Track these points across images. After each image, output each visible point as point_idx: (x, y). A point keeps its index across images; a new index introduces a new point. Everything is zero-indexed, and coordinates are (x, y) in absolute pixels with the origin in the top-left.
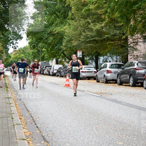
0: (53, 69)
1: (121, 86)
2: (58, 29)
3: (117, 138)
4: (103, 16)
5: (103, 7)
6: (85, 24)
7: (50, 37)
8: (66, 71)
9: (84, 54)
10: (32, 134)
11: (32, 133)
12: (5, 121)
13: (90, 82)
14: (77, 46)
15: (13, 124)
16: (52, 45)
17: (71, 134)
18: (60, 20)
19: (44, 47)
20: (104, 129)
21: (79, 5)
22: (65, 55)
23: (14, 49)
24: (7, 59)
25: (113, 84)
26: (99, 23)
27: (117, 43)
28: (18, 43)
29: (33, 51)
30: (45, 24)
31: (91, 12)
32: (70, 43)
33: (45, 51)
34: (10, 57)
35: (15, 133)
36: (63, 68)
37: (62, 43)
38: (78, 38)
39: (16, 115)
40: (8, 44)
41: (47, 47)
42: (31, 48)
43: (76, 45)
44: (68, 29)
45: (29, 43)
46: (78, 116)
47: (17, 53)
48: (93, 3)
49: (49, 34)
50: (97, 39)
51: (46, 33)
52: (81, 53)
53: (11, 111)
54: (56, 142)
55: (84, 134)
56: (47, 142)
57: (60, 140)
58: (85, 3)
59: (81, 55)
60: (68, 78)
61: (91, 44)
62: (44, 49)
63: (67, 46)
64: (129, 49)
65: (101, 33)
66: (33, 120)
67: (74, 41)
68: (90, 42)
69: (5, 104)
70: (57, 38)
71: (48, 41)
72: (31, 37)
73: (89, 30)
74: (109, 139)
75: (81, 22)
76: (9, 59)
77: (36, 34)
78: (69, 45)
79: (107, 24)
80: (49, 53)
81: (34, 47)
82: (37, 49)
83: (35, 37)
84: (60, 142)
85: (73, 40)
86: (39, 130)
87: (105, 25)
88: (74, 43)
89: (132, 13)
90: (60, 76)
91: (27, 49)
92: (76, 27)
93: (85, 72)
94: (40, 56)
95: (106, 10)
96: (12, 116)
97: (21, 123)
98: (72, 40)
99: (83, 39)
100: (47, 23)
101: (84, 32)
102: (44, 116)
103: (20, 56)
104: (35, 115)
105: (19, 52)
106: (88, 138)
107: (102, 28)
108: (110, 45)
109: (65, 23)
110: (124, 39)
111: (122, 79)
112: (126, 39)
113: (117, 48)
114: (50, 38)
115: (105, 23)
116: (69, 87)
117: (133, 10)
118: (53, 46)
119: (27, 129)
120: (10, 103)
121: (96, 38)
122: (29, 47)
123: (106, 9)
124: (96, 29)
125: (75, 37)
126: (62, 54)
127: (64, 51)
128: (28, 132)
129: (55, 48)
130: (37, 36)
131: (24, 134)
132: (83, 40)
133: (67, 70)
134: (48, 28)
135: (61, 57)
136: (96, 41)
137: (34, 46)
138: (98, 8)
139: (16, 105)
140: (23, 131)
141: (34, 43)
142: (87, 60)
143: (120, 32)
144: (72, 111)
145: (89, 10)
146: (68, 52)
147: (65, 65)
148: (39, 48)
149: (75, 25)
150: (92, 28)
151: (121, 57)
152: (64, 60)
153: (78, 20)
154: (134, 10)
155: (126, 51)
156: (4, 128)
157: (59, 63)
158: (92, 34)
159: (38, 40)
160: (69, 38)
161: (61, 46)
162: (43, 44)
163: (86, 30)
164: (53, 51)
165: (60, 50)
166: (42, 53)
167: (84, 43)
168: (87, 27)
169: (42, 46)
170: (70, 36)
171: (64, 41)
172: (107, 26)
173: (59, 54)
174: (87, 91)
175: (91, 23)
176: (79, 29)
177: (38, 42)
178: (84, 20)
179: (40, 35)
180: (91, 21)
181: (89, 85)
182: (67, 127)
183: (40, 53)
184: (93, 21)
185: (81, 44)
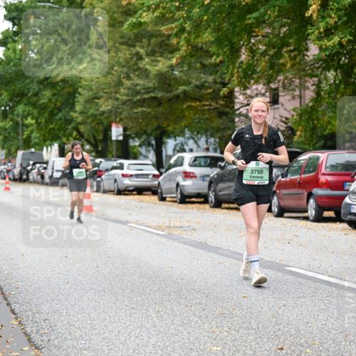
0: (53, 168)
1: (216, 210)
3: (209, 337)
4: (174, 41)
5: (173, 17)
6: (131, 58)
7: (44, 91)
9: (128, 133)
13: (143, 201)
14: (111, 111)
16: (50, 109)
17: (96, 329)
19: (28, 115)
20: (176, 315)
21: (117, 12)
22: (81, 135)
25: (198, 205)
26: (164, 58)
27: (207, 105)
29: (3, 123)
31: (145, 30)
32: (94, 105)
33: (32, 125)
37: (73, 105)
38: (113, 94)
41: (36, 115)
43: (108, 110)
46: (113, 283)
48: (149, 8)
49: (41, 82)
50: (159, 94)
51: (35, 81)
52: (121, 130)
54: (58, 347)
55: (128, 327)
56: (37, 348)
57: (69, 343)
58: (130, 7)
59: (120, 135)
60: (89, 190)
61: (145, 107)
62: (29, 121)
63: (86, 111)
64: (237, 119)
65: (168, 82)
66: (3, 294)
67: (103, 100)
68: (142, 102)
70: (62, 93)
71: (39, 100)
73: (141, 73)
74: (189, 339)
75: (119, 53)
77: (9, 82)
78: (91, 111)
79: (183, 58)
80: (42, 129)
81: (5, 115)
82: (12, 120)
83: (6, 90)
84: (69, 348)
85: (101, 97)
86: (16, 318)
87: (179, 61)
88: (103, 106)
89: (244, 32)
93: (131, 176)
94: (20, 137)
95: (181, 24)
98: (98, 98)
99: (126, 96)
101: (128, 78)
102: (29, 284)
104: (7, 281)
106: (137, 337)
107: (172, 67)
108: (192, 110)
110: (225, 97)
111: (221, 193)
112: (230, 97)
113: (207, 119)
114: (44, 93)
115: (178, 56)
117: (246, 27)
118: (52, 112)
121: (156, 92)
123: (180, 22)
124: (157, 71)
125: (106, 91)
126: (75, 133)
127: (78, 124)
129: (57, 117)
130: (13, 87)
135: (71, 138)
136: (157, 101)
137: (5, 110)
138: (162, 19)
141: (4, 104)
142: (135, 146)
143: (214, 79)
144: (99, 271)
145: (140, 24)
146: (89, 127)
148: (18, 116)
150: (146, 70)
151: (217, 140)
153: (113, 49)
154: (248, 26)
155: (230, 124)
158: (146, 84)
159: (15, 98)
160: (91, 93)
161: (73, 111)
162: (27, 107)
163: (134, 74)
164: (51, 123)
165: (71, 121)
166: (25, 128)
167: (127, 106)
168: (136, 67)
169: (26, 112)
170: (94, 87)
171: (79, 99)
172: (184, 63)
173: (68, 131)
174: (136, 222)
175: (144, 57)
176: (116, 71)
177: (16, 101)
178: (129, 49)
179: (19, 86)
180: (146, 51)
181: (141, 208)
182: (87, 312)
183: (20, 130)
184: (149, 52)
185: (120, 106)
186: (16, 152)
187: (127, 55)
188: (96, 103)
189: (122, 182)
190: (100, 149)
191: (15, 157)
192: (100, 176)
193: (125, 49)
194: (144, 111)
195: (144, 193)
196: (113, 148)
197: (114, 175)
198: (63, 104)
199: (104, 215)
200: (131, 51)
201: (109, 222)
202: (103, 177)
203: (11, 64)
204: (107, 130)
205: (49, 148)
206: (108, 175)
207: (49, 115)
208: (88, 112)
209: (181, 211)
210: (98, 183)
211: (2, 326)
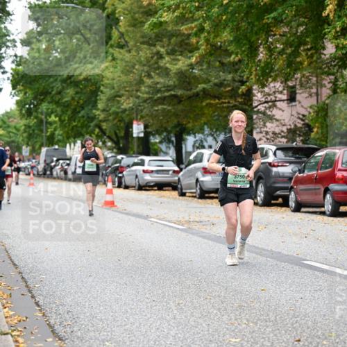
0: (76, 165)
3: (228, 329)
4: (194, 40)
5: (192, 17)
6: (152, 57)
7: (67, 89)
8: (106, 168)
9: (149, 130)
10: (24, 321)
11: (25, 319)
13: (164, 196)
14: (133, 109)
16: (72, 107)
17: (118, 321)
19: (52, 113)
20: (195, 308)
21: (138, 12)
22: (103, 132)
25: (216, 200)
26: (184, 57)
27: (225, 103)
29: (28, 121)
31: (166, 29)
32: (116, 103)
33: (55, 122)
37: (96, 102)
38: (134, 92)
41: (60, 113)
42: (22, 116)
43: (130, 107)
44: (112, 70)
45: (18, 103)
46: (134, 276)
48: (169, 8)
49: (64, 81)
50: (180, 92)
51: (59, 80)
52: (142, 127)
54: (81, 339)
55: (149, 319)
56: (60, 339)
57: (92, 334)
58: (151, 7)
59: (142, 132)
60: (110, 185)
61: (165, 105)
62: (53, 118)
63: (108, 109)
64: (255, 117)
65: (187, 80)
66: (27, 286)
67: (124, 98)
68: (163, 100)
70: (84, 91)
71: (62, 98)
72: (22, 88)
73: (161, 71)
74: (208, 331)
77: (34, 81)
78: (113, 109)
79: (202, 57)
80: (65, 126)
81: (29, 113)
82: (36, 117)
83: (31, 89)
84: (91, 339)
85: (123, 95)
86: (40, 310)
87: (198, 60)
88: (125, 104)
89: (262, 32)
91: (11, 117)
92: (130, 64)
93: (152, 171)
94: (44, 134)
95: (201, 24)
98: (120, 96)
99: (147, 94)
101: (149, 76)
102: (53, 277)
104: (31, 274)
106: (158, 329)
107: (192, 66)
108: (211, 107)
110: (243, 94)
112: (249, 94)
114: (68, 91)
115: (197, 55)
116: (114, 208)
117: (264, 26)
118: (75, 110)
119: (11, 309)
121: (176, 90)
122: (17, 113)
123: (199, 22)
124: (177, 69)
125: (127, 89)
126: (97, 130)
127: (101, 121)
128: (14, 315)
129: (80, 115)
130: (37, 86)
131: (5, 320)
132: (145, 96)
133: (109, 167)
135: (93, 135)
136: (178, 99)
137: (29, 109)
138: (182, 19)
140: (2, 314)
141: (29, 102)
142: (156, 143)
143: (233, 77)
144: (120, 264)
145: (161, 23)
146: (110, 125)
148: (42, 113)
149: (127, 59)
150: (167, 68)
152: (100, 143)
153: (135, 49)
154: (266, 26)
158: (167, 82)
159: (39, 97)
160: (113, 91)
161: (95, 109)
162: (51, 105)
163: (154, 72)
164: (75, 122)
165: (92, 119)
166: (48, 126)
167: (148, 104)
168: (156, 66)
169: (50, 110)
170: (115, 85)
171: (102, 97)
172: (203, 62)
173: (90, 128)
174: (157, 217)
175: (164, 56)
176: (136, 70)
177: (40, 99)
178: (150, 49)
179: (43, 84)
180: (166, 51)
181: (161, 203)
182: (109, 304)
183: (44, 128)
184: (169, 51)
185: (141, 104)
186: (40, 149)
187: (148, 54)
188: (118, 101)
189: (142, 177)
190: (121, 145)
191: (39, 154)
192: (121, 172)
193: (146, 49)
194: (165, 109)
195: (164, 189)
196: (135, 145)
197: (136, 170)
198: (85, 102)
199: (125, 210)
200: (152, 50)
201: (130, 217)
202: (124, 173)
204: (129, 126)
205: (72, 145)
206: (129, 171)
207: (72, 113)
208: (110, 109)
209: (199, 205)
210: (120, 178)
211: (27, 318)
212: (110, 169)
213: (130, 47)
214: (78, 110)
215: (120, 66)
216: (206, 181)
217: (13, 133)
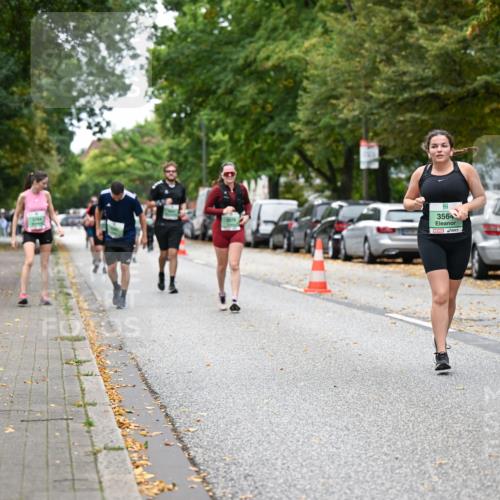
0: (259, 218)
2: (277, 52)
6: (394, 28)
7: (244, 85)
8: (312, 225)
9: (388, 157)
10: (169, 490)
11: (171, 486)
12: (57, 434)
13: (415, 275)
14: (360, 120)
15: (93, 445)
16: (253, 117)
17: (333, 493)
18: (288, 12)
19: (217, 126)
20: (470, 472)
22: (307, 161)
23: (94, 134)
24: (64, 178)
26: (451, 26)
28: (110, 109)
29: (175, 141)
30: (223, 28)
32: (330, 109)
33: (223, 143)
34: (78, 167)
35: (100, 482)
36: (297, 214)
37: (294, 109)
38: (363, 90)
39: (103, 408)
40: (70, 114)
41: (231, 127)
42: (166, 132)
43: (354, 117)
44: (322, 50)
45: (158, 109)
46: (362, 415)
47: (105, 150)
49: (239, 71)
50: (443, 90)
51: (229, 69)
52: (376, 151)
53: (83, 394)
55: (387, 490)
59: (375, 160)
60: (318, 254)
61: (417, 112)
62: (219, 136)
63: (315, 121)
65: (457, 68)
66: (175, 430)
67: (345, 100)
68: (413, 104)
69: (57, 365)
70: (274, 89)
71: (236, 100)
72: (165, 83)
73: (410, 54)
75: (373, 19)
76: (74, 177)
77: (186, 71)
78: (325, 120)
79: (484, 27)
80: (239, 151)
81: (178, 127)
82: (190, 135)
83: (181, 85)
85: (342, 95)
86: (198, 472)
87: (477, 31)
88: (345, 111)
90: (285, 246)
91: (147, 135)
92: (354, 41)
93: (393, 230)
94: (203, 165)
96: (87, 415)
97: (123, 445)
98: (337, 98)
99: (384, 92)
100: (230, 24)
101: (389, 61)
102: (219, 415)
103: (122, 164)
104: (182, 409)
105: (115, 147)
107: (465, 43)
109: (306, 24)
114: (246, 89)
115: (475, 22)
116: (326, 295)
118: (257, 121)
119: (147, 469)
120: (79, 358)
121: (437, 86)
122: (157, 127)
124: (439, 49)
125: (350, 84)
126: (296, 157)
127: (303, 141)
128: (153, 480)
129: (267, 131)
130: (191, 80)
131: (136, 487)
132: (382, 96)
133: (317, 222)
134: (235, 46)
135: (290, 166)
136: (439, 102)
137: (178, 121)
139: (102, 368)
140: (132, 476)
141: (177, 107)
142: (400, 179)
144: (338, 394)
146: (320, 148)
147: (306, 201)
148: (200, 128)
149: (350, 32)
150: (421, 47)
152: (302, 181)
153: (363, 13)
156: (54, 465)
157: (284, 193)
158: (420, 72)
159: (195, 98)
160: (324, 89)
161: (293, 120)
162: (216, 112)
163: (397, 54)
164: (257, 142)
165: (287, 137)
166: (211, 150)
167: (387, 110)
168: (401, 43)
169: (213, 123)
170: (329, 79)
171: (304, 101)
172: (486, 35)
173: (284, 154)
174: (401, 311)
175: (416, 24)
176: (367, 50)
177: (196, 104)
178: (390, 13)
179: (202, 77)
180: (420, 16)
181: (410, 286)
182: (317, 463)
183: (204, 153)
184: (424, 16)
185: (375, 111)
186: (196, 189)
187: (388, 23)
188: (333, 105)
189: (376, 241)
190: (339, 184)
191: (196, 198)
192: (339, 232)
193: (384, 12)
194: (418, 119)
195: (415, 261)
196: (363, 184)
197: (364, 228)
198: (276, 107)
199: (346, 298)
200: (393, 15)
201: (355, 311)
202: (344, 233)
203: (189, 40)
204: (352, 152)
205: (253, 182)
206: (353, 229)
207: (253, 127)
208: (320, 121)
209: (478, 291)
210: (337, 242)
211: (174, 485)
212: (319, 225)
213: (356, 10)
214: (262, 122)
215: (338, 45)
216: (489, 248)
217: (149, 162)
